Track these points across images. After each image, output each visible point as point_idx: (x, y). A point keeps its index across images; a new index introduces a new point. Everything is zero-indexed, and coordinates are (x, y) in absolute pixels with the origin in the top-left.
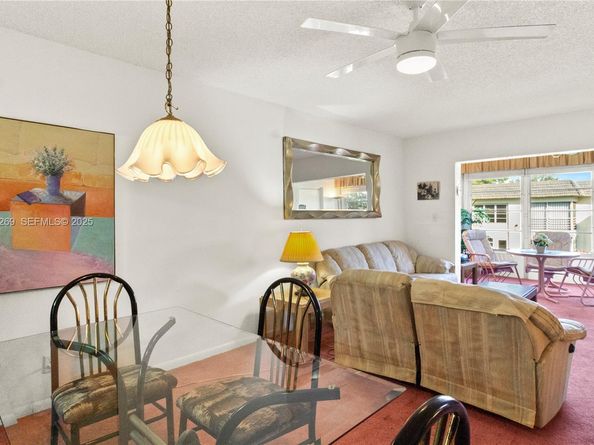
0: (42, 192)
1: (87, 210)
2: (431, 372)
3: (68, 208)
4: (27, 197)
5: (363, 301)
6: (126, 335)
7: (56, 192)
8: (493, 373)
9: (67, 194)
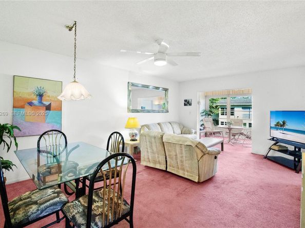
0: (36, 102)
1: (52, 109)
2: (170, 166)
3: (45, 108)
4: (30, 104)
5: (149, 141)
6: (63, 151)
7: (41, 102)
8: (187, 164)
9: (44, 103)
